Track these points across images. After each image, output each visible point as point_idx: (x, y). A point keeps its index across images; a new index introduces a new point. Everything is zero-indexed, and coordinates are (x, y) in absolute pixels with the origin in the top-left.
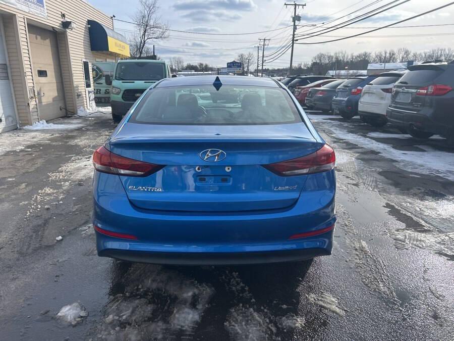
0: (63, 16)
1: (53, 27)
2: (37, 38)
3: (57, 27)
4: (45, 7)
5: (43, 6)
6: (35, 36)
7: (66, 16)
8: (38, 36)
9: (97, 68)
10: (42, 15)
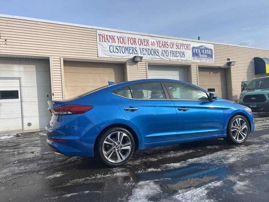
0: (229, 59)
1: (219, 67)
2: (210, 73)
3: (223, 66)
4: (214, 58)
5: (212, 58)
6: (209, 72)
7: (230, 59)
8: (211, 72)
9: (245, 84)
10: (210, 62)
